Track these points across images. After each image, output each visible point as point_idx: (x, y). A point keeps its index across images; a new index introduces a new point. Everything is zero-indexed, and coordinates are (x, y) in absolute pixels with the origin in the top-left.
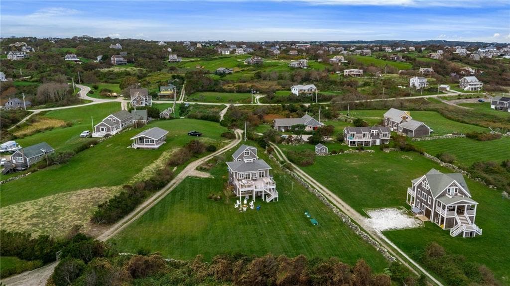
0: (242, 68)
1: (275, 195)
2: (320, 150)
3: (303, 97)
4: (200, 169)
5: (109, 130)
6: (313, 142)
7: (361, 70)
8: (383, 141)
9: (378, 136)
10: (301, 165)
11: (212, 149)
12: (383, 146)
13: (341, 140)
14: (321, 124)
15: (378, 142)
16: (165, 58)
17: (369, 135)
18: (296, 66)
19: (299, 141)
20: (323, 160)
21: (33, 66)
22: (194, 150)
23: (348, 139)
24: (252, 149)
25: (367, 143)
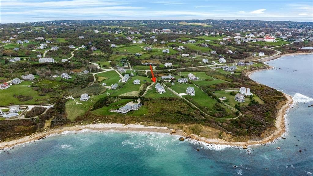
0: (144, 52)
1: (165, 92)
2: (173, 84)
3: (168, 68)
4: (150, 88)
5: (126, 80)
6: (171, 82)
7: (188, 54)
8: (186, 82)
9: (185, 80)
10: (169, 87)
11: (150, 84)
12: (186, 83)
13: (177, 81)
14: (173, 78)
15: (185, 82)
16: (109, 45)
17: (183, 80)
18: (165, 52)
19: (168, 82)
20: (173, 86)
21: (65, 53)
22: (147, 84)
23: (179, 81)
24: (159, 84)
25: (183, 82)
